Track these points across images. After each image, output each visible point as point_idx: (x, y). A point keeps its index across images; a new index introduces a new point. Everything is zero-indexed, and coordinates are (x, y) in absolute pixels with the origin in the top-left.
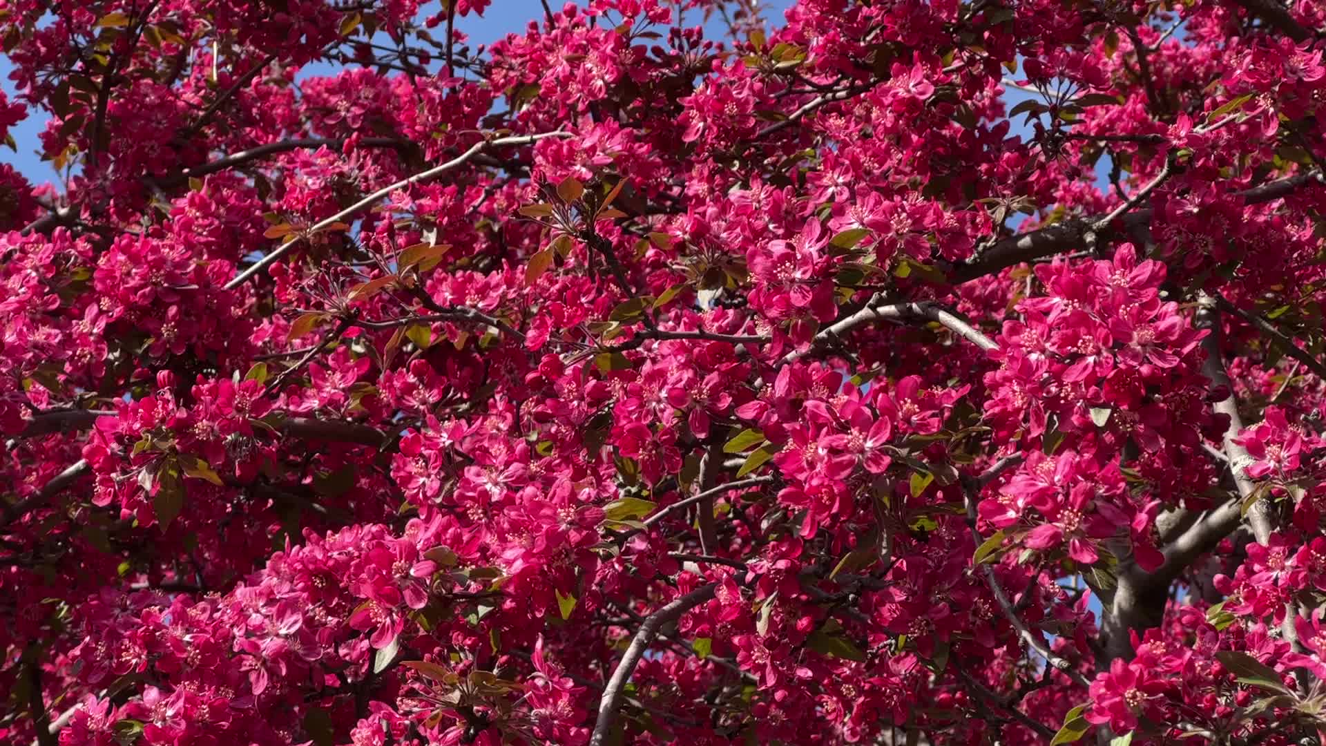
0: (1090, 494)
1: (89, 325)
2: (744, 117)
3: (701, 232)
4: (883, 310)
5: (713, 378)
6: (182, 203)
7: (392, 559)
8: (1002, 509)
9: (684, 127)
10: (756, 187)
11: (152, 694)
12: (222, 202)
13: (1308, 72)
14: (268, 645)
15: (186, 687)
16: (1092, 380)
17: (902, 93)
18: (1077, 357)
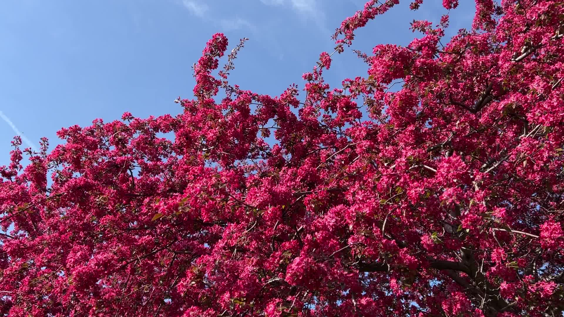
0: (457, 193)
1: (298, 180)
2: (386, 136)
3: (384, 155)
4: (415, 166)
5: (391, 179)
6: (306, 160)
7: (350, 213)
8: (443, 197)
9: (378, 139)
10: (390, 146)
11: (316, 233)
12: (312, 159)
13: (473, 118)
14: (331, 224)
15: (321, 232)
16: (453, 175)
17: (410, 129)
18: (450, 172)
